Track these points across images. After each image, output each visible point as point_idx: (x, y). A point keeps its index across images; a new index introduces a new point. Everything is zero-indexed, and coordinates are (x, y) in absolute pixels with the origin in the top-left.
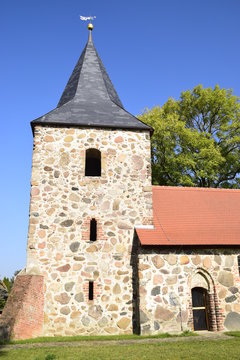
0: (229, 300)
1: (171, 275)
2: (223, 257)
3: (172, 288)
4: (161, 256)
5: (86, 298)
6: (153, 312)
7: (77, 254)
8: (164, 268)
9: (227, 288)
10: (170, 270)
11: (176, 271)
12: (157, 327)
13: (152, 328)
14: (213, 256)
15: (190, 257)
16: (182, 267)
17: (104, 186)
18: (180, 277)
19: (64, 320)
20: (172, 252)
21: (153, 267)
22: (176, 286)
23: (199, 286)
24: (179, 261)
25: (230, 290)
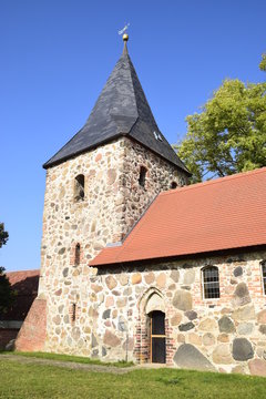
0: (183, 328)
1: (122, 297)
2: (182, 272)
3: (121, 312)
4: (114, 276)
5: (70, 320)
6: (102, 337)
7: (66, 279)
8: (116, 289)
9: (182, 313)
10: (122, 291)
11: (128, 291)
12: (104, 353)
13: (100, 354)
14: (170, 272)
15: (143, 274)
16: (133, 287)
17: (86, 209)
18: (131, 299)
19: (57, 339)
20: (124, 271)
21: (106, 289)
22: (125, 309)
23: (158, 309)
24: (130, 280)
25: (187, 315)
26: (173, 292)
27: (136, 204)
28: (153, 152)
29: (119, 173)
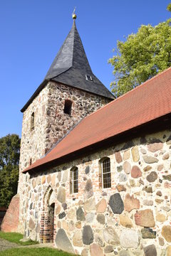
0: (61, 216)
1: (37, 193)
2: (63, 173)
3: (36, 204)
4: (35, 179)
6: (28, 222)
8: (36, 188)
9: (61, 204)
11: (40, 189)
12: (29, 234)
14: (57, 173)
15: (46, 176)
16: (42, 186)
17: (34, 135)
18: (40, 195)
21: (32, 188)
22: (38, 202)
24: (41, 181)
25: (63, 206)
26: (58, 189)
27: (61, 127)
28: (78, 89)
29: (46, 107)
